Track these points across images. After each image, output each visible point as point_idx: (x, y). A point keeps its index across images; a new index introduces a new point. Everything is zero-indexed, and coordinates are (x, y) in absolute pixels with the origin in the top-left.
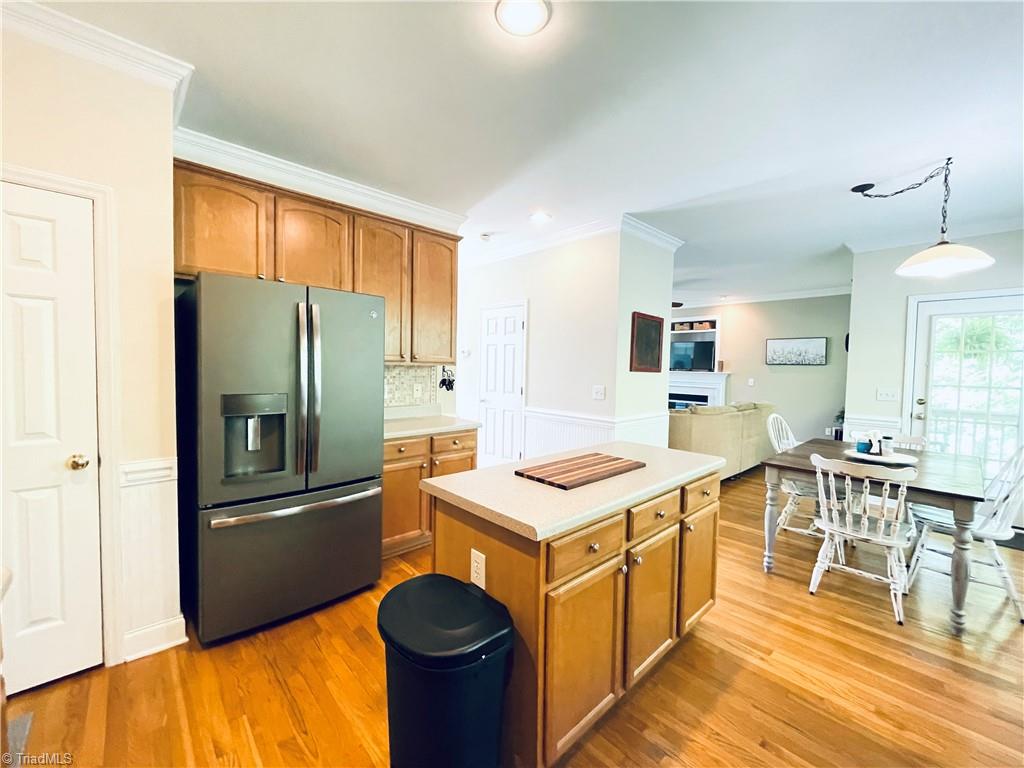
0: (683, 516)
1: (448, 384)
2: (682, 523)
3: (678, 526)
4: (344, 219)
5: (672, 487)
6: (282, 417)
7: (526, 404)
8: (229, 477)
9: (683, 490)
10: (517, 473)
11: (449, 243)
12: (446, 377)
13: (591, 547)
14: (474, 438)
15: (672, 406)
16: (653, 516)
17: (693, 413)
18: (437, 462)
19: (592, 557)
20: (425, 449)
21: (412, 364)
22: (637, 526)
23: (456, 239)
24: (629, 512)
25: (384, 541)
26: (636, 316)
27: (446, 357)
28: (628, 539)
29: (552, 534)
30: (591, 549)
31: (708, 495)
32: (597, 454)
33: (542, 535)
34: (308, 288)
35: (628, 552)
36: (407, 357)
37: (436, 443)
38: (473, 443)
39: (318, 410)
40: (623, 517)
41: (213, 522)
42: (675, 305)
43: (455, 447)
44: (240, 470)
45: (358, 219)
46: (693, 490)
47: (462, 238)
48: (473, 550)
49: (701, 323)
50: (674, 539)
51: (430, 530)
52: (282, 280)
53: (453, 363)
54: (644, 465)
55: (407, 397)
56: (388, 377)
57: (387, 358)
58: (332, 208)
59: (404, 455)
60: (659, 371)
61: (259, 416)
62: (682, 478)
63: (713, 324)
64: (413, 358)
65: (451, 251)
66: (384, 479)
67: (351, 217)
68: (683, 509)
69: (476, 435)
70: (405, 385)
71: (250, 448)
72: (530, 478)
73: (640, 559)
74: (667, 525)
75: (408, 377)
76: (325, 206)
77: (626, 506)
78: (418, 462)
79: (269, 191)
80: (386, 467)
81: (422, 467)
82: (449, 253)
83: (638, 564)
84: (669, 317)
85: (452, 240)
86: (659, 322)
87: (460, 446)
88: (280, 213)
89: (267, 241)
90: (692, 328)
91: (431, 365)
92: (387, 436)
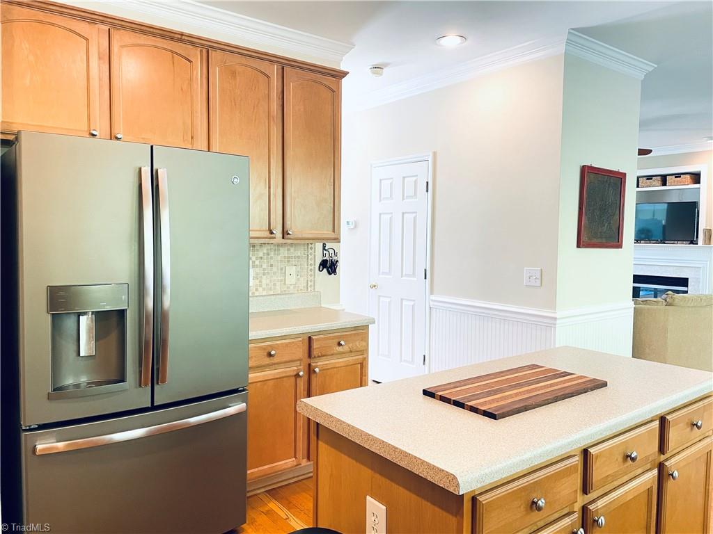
0: (663, 458)
1: (329, 266)
2: (661, 467)
3: (656, 471)
4: (196, 55)
5: (648, 417)
6: (121, 313)
7: (432, 293)
8: (58, 391)
9: (663, 420)
10: (426, 393)
11: (330, 81)
12: (327, 258)
13: (534, 503)
14: (365, 338)
15: (636, 293)
16: (620, 459)
17: (668, 304)
18: (317, 370)
19: (536, 516)
20: (301, 352)
21: (284, 241)
22: (598, 473)
23: (340, 75)
24: (585, 452)
25: (249, 472)
26: (586, 171)
27: (327, 232)
28: (585, 491)
29: (479, 486)
30: (534, 505)
31: (699, 428)
32: (535, 366)
33: (466, 486)
34: (152, 147)
35: (584, 509)
36: (278, 232)
37: (315, 345)
38: (364, 344)
39: (167, 302)
40: (577, 460)
41: (39, 447)
42: (643, 152)
43: (340, 349)
44: (69, 381)
45: (213, 54)
46: (677, 421)
47: (348, 73)
48: (368, 497)
49: (678, 175)
50: (649, 491)
51: (308, 458)
52: (119, 136)
53: (337, 240)
54: (604, 384)
55: (278, 284)
56: (254, 258)
57: (253, 234)
58: (179, 40)
59: (275, 360)
60: (620, 246)
61: (93, 312)
62: (660, 405)
63: (696, 178)
64: (285, 233)
65: (334, 91)
66: (251, 391)
67: (204, 51)
68: (662, 448)
69: (367, 334)
70: (275, 269)
71: (82, 353)
72: (444, 399)
73: (602, 520)
74: (640, 471)
75: (279, 258)
76: (172, 39)
77: (583, 444)
78: (291, 370)
79: (102, 22)
80: (252, 376)
81: (297, 376)
82: (329, 94)
83: (598, 525)
84: (632, 168)
85: (333, 76)
86: (619, 178)
87: (346, 348)
88: (115, 48)
89: (100, 86)
90: (664, 184)
91: (308, 241)
92: (253, 335)
